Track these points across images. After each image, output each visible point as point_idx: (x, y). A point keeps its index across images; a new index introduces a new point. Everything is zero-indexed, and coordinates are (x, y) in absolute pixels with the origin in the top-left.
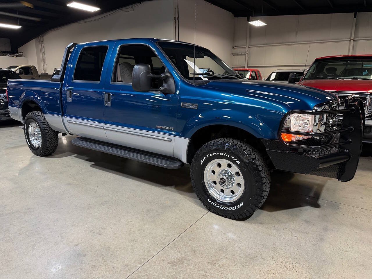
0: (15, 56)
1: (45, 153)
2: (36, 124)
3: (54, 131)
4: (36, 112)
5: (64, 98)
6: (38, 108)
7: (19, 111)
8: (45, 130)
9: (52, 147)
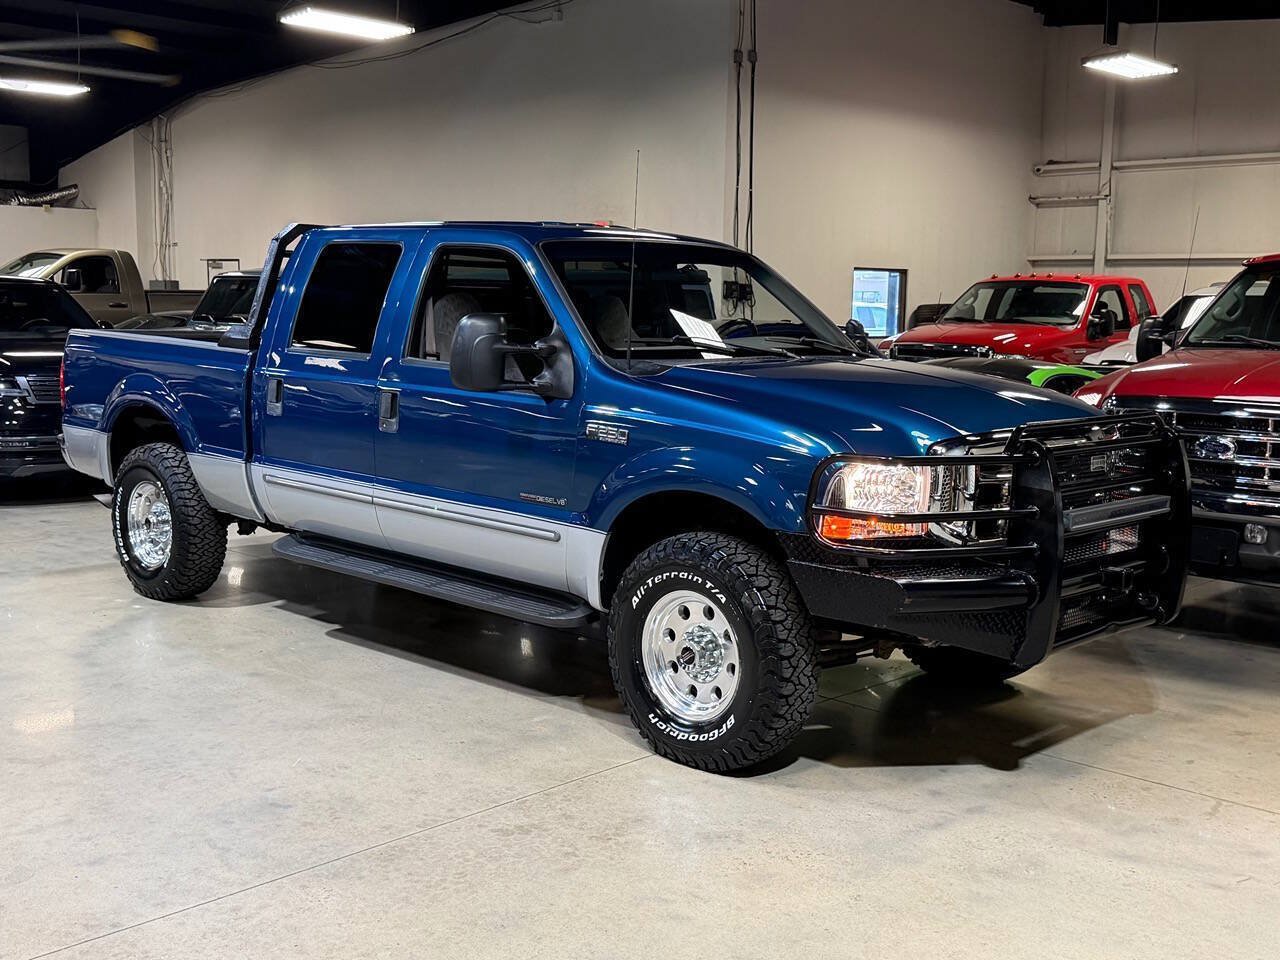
0: (46, 203)
1: (180, 587)
2: (157, 486)
3: (215, 513)
4: (160, 447)
5: (257, 402)
6: (167, 432)
7: (102, 441)
8: (187, 506)
9: (203, 569)
